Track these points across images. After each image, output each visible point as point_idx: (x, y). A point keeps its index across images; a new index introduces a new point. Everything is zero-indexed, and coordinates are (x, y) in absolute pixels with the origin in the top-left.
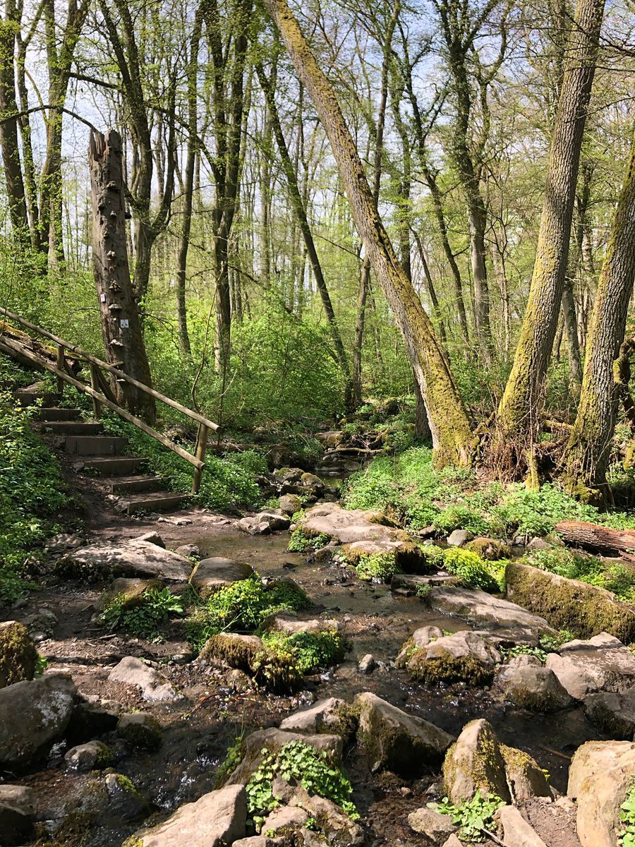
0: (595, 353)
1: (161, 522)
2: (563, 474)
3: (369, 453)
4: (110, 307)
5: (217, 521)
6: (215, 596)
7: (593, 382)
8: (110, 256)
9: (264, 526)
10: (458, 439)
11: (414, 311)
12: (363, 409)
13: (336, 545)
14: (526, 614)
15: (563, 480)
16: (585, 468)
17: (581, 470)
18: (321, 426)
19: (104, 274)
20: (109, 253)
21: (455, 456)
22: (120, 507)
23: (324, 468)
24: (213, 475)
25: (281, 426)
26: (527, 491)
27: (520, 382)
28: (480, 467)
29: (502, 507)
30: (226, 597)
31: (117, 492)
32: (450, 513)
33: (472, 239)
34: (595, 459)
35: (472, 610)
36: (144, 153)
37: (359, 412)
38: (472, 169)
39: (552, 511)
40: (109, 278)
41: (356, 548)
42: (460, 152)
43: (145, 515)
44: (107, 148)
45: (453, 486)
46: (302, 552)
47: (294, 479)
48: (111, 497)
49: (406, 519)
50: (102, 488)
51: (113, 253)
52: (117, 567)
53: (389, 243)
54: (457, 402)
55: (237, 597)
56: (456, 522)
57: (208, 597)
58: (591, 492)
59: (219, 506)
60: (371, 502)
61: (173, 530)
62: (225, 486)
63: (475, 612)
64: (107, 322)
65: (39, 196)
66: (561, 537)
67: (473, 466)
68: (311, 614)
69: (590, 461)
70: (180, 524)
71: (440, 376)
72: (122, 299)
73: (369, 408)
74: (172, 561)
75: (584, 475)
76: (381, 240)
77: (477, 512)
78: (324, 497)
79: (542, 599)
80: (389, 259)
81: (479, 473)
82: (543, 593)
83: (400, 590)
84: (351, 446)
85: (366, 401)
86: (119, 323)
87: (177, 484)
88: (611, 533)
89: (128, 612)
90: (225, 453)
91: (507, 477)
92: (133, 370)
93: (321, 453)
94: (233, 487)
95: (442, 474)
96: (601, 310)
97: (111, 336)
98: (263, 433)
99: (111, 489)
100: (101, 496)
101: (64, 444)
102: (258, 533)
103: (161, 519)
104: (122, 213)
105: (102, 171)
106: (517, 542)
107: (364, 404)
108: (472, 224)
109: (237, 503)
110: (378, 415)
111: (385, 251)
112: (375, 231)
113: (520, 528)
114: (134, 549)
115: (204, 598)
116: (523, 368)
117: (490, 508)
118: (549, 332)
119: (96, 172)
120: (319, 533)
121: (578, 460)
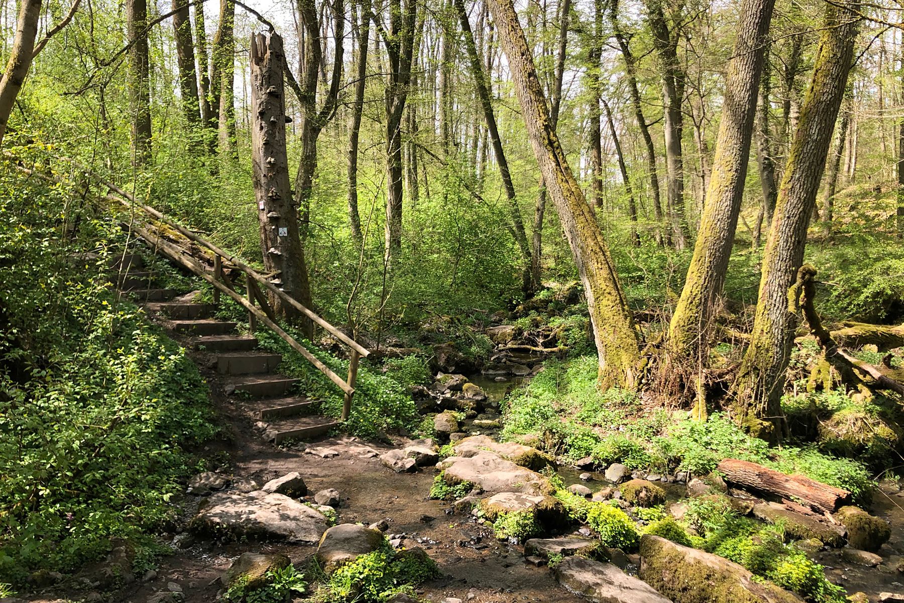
0: (770, 277)
1: (307, 453)
2: (734, 403)
3: (542, 352)
4: (269, 215)
5: (364, 453)
6: (338, 573)
7: (768, 308)
8: (270, 163)
9: (410, 462)
10: (625, 358)
11: (583, 220)
12: (542, 295)
13: (478, 494)
14: (653, 596)
15: (734, 409)
16: (756, 399)
17: (753, 400)
18: (494, 318)
19: (263, 180)
20: (268, 160)
21: (621, 377)
22: (268, 436)
23: (491, 372)
24: (366, 395)
25: (449, 322)
26: (694, 421)
27: (691, 302)
28: (646, 391)
29: (665, 438)
30: (349, 574)
31: (265, 419)
32: (610, 443)
33: (667, 110)
34: (768, 390)
35: (597, 591)
36: (311, 41)
37: (538, 298)
38: (668, 33)
39: (717, 445)
40: (268, 184)
41: (495, 504)
42: (655, 17)
43: (292, 445)
44: (268, 52)
45: (617, 411)
46: (443, 499)
47: (456, 388)
48: (260, 424)
49: (564, 447)
50: (251, 414)
51: (273, 160)
52: (250, 528)
53: (559, 146)
54: (626, 318)
55: (361, 573)
56: (615, 453)
57: (332, 572)
58: (761, 424)
59: (368, 435)
60: (530, 425)
61: (318, 464)
62: (377, 409)
63: (600, 593)
64: (266, 230)
65: (210, 68)
66: (723, 477)
67: (639, 390)
68: (436, 587)
69: (762, 391)
70: (326, 457)
71: (608, 291)
72: (281, 206)
73: (549, 293)
74: (306, 519)
75: (756, 406)
76: (551, 143)
77: (639, 442)
78: (484, 412)
79: (674, 576)
80: (558, 164)
81: (645, 397)
82: (676, 570)
83: (532, 559)
84: (523, 343)
85: (546, 285)
86: (278, 230)
87: (328, 408)
88: (775, 477)
89: (251, 593)
90: (385, 359)
91: (674, 404)
92: (291, 279)
93: (490, 353)
94: (386, 410)
95: (607, 396)
96: (778, 232)
97: (269, 244)
98: (428, 331)
99: (261, 415)
100: (250, 423)
101: (217, 363)
102: (403, 471)
103: (307, 450)
104: (282, 118)
105: (263, 76)
106: (679, 478)
107: (543, 288)
108: (667, 94)
109: (389, 428)
110: (557, 303)
111: (555, 156)
112: (544, 134)
113: (682, 464)
114: (268, 506)
115: (328, 574)
116: (695, 286)
117: (653, 438)
118: (723, 250)
119: (256, 76)
120: (461, 480)
121: (749, 389)
